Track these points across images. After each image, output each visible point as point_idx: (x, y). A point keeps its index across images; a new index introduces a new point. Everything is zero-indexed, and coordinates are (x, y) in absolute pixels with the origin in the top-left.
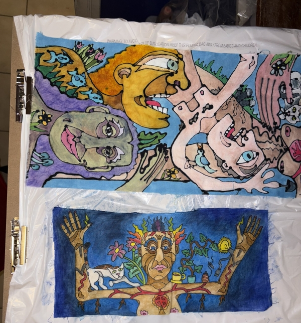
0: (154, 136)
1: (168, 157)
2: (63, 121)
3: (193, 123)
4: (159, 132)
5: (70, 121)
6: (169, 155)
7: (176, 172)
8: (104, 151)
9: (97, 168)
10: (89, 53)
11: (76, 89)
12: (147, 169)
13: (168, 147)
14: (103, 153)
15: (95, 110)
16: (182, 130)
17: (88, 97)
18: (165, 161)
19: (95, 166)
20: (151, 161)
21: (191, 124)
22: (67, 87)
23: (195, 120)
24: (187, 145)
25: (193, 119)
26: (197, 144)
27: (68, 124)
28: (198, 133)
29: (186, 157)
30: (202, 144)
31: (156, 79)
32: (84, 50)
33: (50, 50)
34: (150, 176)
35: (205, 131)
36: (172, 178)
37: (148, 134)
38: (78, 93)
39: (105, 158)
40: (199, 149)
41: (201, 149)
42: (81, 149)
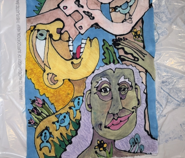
0: (106, 50)
1: (124, 38)
2: (101, 130)
3: (92, 16)
4: (103, 46)
5: (101, 125)
6: (122, 37)
7: (135, 30)
8: (123, 93)
9: (137, 98)
10: (37, 112)
11: (72, 121)
12: (135, 55)
13: (115, 38)
14: (125, 93)
15: (89, 103)
16: (100, 26)
17: (78, 111)
18: (127, 41)
19: (136, 99)
20: (128, 52)
21: (94, 18)
22: (71, 130)
23: (90, 14)
24: (112, 21)
25: (89, 16)
26: (110, 12)
27: (103, 126)
28: (102, 12)
29: (123, 22)
30: (110, 8)
31: (56, 50)
32: (36, 117)
33: (39, 148)
34: (141, 52)
35: (98, 5)
36: (141, 34)
37: (104, 56)
38: (76, 120)
39: (129, 91)
40: (115, 11)
41: (115, 9)
42: (123, 112)
